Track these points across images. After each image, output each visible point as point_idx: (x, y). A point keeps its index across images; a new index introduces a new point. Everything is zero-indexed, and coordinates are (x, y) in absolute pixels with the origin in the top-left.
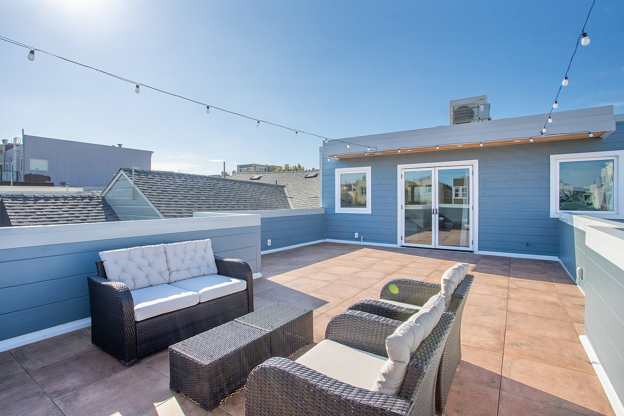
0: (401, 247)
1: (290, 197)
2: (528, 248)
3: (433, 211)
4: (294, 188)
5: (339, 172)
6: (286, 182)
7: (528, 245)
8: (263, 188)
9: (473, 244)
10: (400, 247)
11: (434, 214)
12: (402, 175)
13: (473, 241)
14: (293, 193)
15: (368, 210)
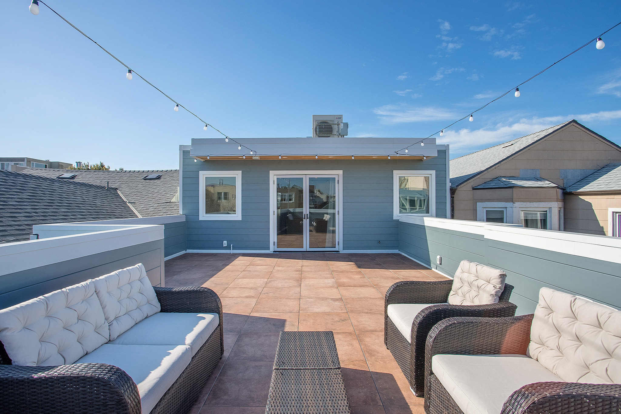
0: (274, 253)
1: (131, 202)
2: (380, 244)
3: (305, 216)
4: (132, 191)
5: (203, 175)
6: (117, 184)
7: (379, 242)
8: (92, 191)
9: (338, 245)
10: (272, 253)
11: (305, 219)
12: (274, 181)
13: (338, 242)
14: (133, 198)
15: (237, 216)
